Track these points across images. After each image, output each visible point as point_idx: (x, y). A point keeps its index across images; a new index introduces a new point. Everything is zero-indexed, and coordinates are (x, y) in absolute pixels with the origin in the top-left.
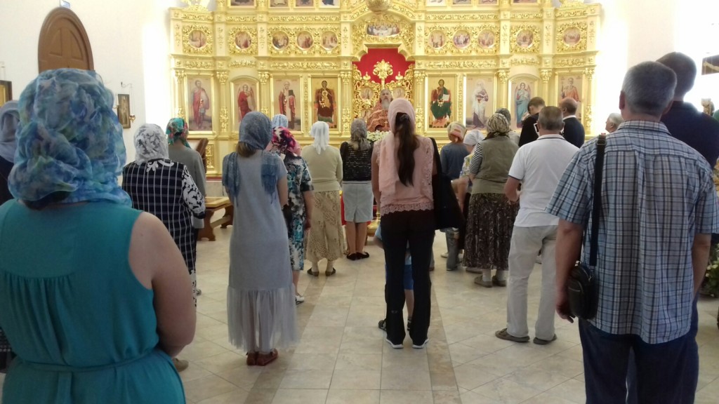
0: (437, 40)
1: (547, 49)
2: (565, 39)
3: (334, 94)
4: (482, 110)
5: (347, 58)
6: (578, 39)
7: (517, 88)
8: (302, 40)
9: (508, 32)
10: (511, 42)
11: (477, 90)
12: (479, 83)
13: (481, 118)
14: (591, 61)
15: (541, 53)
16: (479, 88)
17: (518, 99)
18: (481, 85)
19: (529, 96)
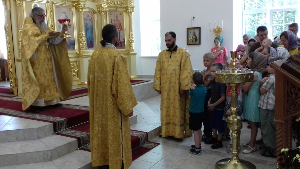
7: (85, 18)
12: (64, 11)
14: (132, 3)
16: (64, 15)
17: (86, 26)
18: (65, 13)
19: (92, 25)
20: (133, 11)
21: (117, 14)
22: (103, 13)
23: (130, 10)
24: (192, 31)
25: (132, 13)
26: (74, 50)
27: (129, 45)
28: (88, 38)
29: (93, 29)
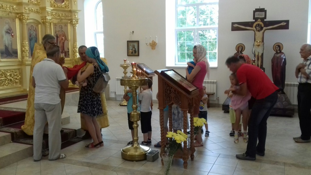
1: (48, 4)
4: (10, 43)
6: (63, 1)
7: (29, 28)
11: (6, 27)
12: (7, 22)
13: (10, 49)
14: (76, 16)
15: (41, 6)
17: (30, 36)
19: (36, 35)
20: (77, 23)
22: (47, 24)
23: (75, 22)
24: (132, 44)
25: (77, 25)
26: (16, 58)
27: (74, 55)
29: (37, 39)
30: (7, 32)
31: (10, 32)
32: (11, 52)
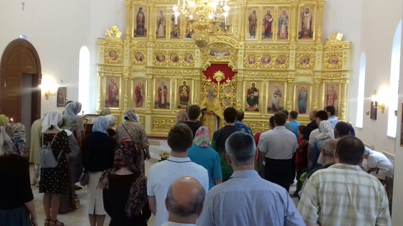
0: (251, 60)
1: (318, 67)
2: (329, 62)
3: (190, 89)
4: (277, 102)
5: (197, 69)
6: (337, 62)
7: (299, 90)
8: (173, 58)
9: (294, 56)
10: (296, 62)
13: (277, 107)
14: (345, 76)
15: (314, 70)
16: (276, 88)
17: (300, 96)
18: (277, 87)
19: (307, 95)
20: (346, 83)
21: (334, 85)
28: (301, 105)
29: (307, 98)
30: (276, 94)
31: (279, 94)
32: (277, 108)
